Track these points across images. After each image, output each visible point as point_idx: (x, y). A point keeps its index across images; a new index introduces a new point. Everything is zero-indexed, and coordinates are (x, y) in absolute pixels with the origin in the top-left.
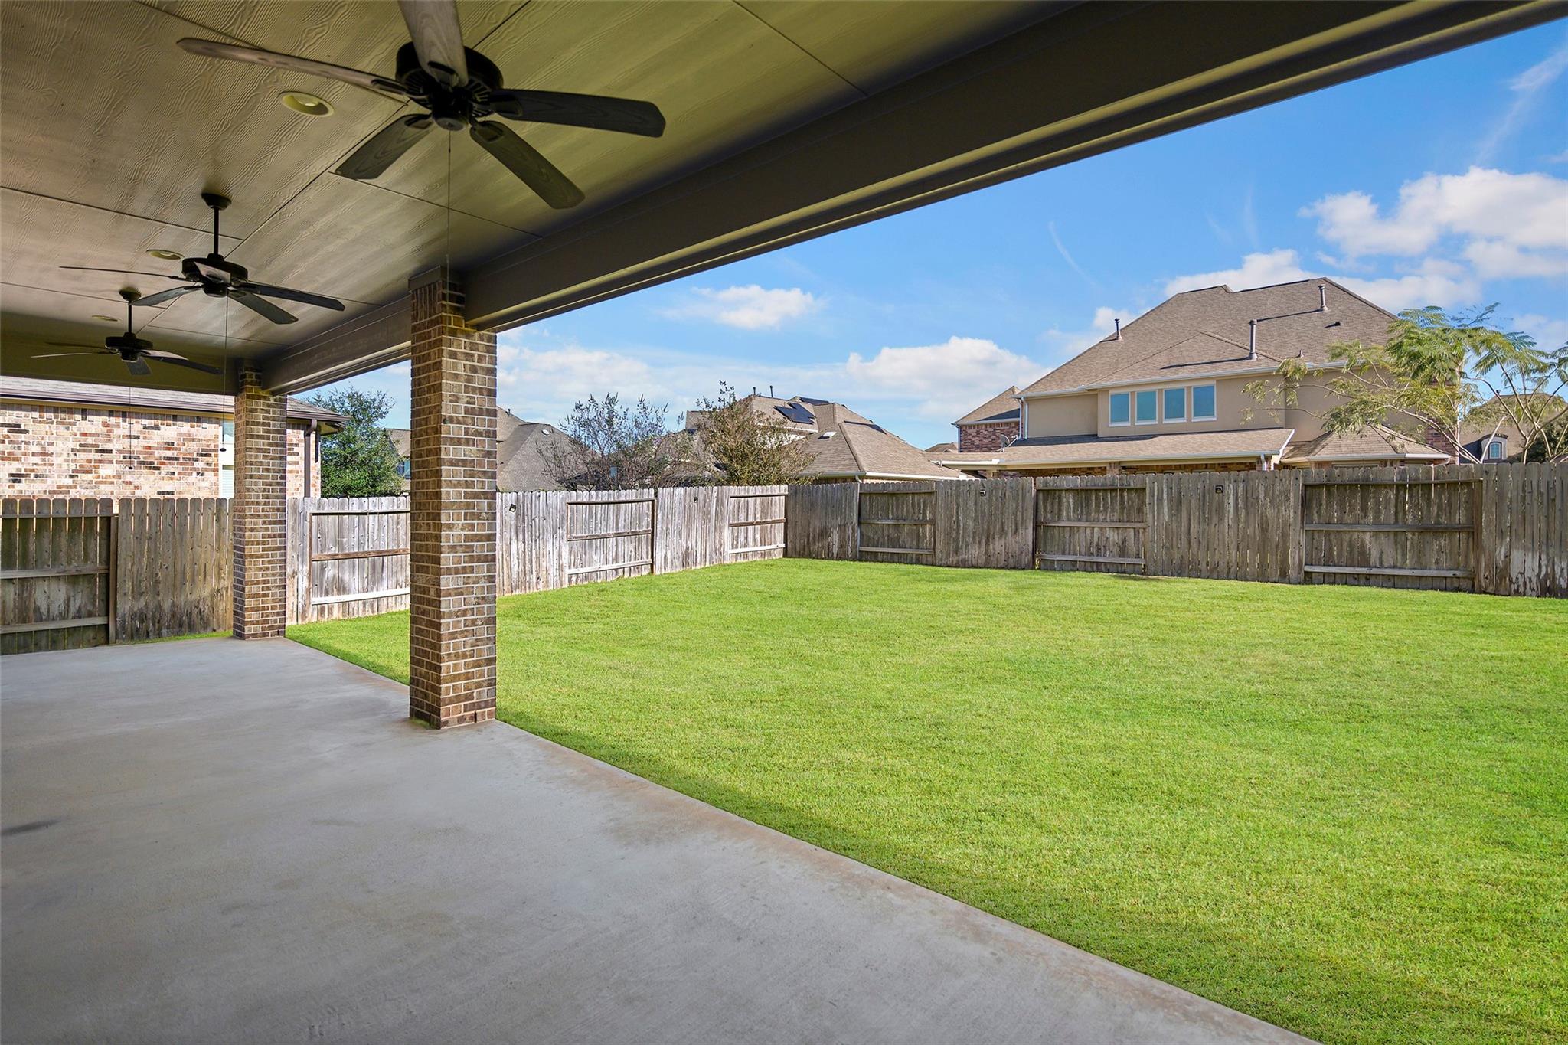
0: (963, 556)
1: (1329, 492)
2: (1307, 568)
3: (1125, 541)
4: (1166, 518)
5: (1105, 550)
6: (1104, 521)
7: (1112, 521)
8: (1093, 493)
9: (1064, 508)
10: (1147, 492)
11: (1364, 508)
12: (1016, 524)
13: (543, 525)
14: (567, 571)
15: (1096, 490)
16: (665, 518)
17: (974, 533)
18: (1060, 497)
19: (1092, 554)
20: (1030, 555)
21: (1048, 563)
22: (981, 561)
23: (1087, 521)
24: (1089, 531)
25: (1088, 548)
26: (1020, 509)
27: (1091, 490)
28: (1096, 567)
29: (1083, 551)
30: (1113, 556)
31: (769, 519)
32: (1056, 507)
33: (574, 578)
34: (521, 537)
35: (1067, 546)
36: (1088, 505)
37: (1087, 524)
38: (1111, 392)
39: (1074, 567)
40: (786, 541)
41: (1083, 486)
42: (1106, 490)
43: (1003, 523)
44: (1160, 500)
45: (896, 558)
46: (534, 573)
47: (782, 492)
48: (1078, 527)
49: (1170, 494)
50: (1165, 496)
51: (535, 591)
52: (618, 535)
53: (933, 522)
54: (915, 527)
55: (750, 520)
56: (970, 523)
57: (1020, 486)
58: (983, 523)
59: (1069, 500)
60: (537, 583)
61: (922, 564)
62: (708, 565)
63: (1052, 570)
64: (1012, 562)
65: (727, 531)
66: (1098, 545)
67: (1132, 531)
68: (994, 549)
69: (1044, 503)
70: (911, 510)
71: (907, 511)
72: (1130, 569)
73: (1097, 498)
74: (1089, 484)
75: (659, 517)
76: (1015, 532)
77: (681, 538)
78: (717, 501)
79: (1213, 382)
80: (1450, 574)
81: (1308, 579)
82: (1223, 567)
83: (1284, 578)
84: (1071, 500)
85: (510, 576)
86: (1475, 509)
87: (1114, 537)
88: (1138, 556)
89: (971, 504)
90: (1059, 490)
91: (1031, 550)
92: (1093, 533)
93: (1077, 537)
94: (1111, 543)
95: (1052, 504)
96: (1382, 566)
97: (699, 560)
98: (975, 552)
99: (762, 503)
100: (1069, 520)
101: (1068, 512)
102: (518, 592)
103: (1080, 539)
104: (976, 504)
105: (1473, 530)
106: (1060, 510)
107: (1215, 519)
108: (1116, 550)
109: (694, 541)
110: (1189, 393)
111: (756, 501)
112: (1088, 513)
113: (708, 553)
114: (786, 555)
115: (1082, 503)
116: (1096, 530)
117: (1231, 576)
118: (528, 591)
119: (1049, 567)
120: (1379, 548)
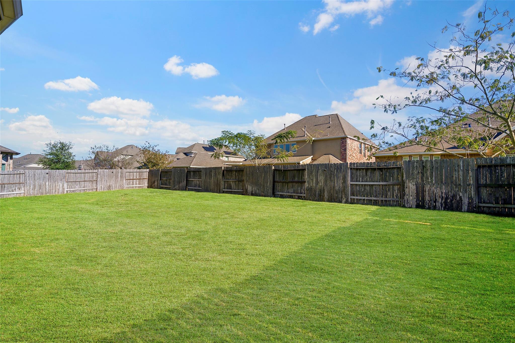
2: (223, 190)
13: (57, 178)
14: (66, 190)
16: (101, 177)
17: (177, 182)
31: (142, 178)
33: (69, 191)
34: (50, 181)
40: (148, 184)
46: (54, 190)
47: (148, 171)
51: (54, 194)
52: (85, 181)
55: (134, 178)
56: (177, 179)
60: (55, 192)
62: (117, 189)
64: (182, 189)
65: (124, 181)
68: (180, 186)
71: (168, 176)
75: (99, 177)
76: (183, 182)
77: (107, 182)
78: (121, 173)
85: (46, 190)
96: (233, 189)
97: (114, 188)
99: (139, 174)
102: (48, 194)
105: (244, 181)
109: (112, 183)
111: (137, 174)
113: (117, 186)
114: (148, 188)
118: (51, 194)
120: (233, 185)
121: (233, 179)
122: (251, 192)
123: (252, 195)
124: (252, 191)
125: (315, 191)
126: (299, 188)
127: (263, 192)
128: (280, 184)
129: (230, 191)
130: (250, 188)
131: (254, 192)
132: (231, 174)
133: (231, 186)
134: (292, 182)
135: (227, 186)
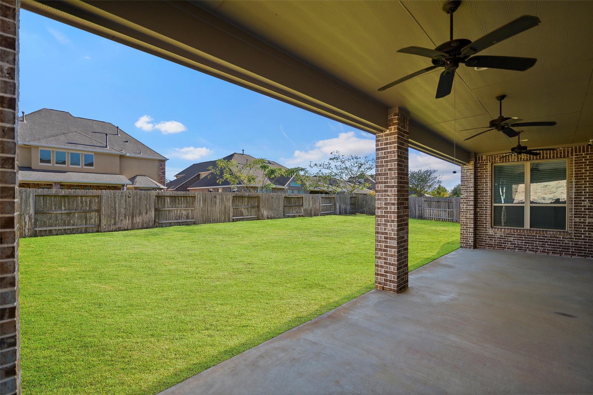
0: (119, 226)
1: (236, 198)
2: (233, 218)
3: (188, 214)
4: (202, 206)
5: (182, 218)
6: (181, 207)
7: (184, 207)
8: (177, 197)
9: (166, 203)
10: (196, 197)
11: (242, 202)
12: (147, 210)
15: (178, 196)
17: (125, 215)
18: (164, 199)
19: (177, 219)
20: (153, 222)
21: (160, 224)
22: (130, 227)
23: (175, 208)
24: (176, 211)
25: (175, 217)
26: (148, 203)
27: (176, 196)
28: (179, 224)
29: (174, 218)
30: (184, 219)
32: (163, 202)
35: (168, 217)
36: (175, 202)
37: (174, 209)
38: (40, 148)
39: (170, 225)
41: (173, 195)
42: (181, 197)
43: (140, 210)
44: (200, 200)
45: (69, 232)
48: (172, 210)
49: (203, 198)
50: (201, 199)
53: (99, 211)
54: (83, 214)
56: (123, 210)
57: (148, 194)
58: (130, 210)
59: (168, 200)
61: (89, 233)
63: (161, 227)
64: (145, 225)
66: (179, 216)
67: (190, 210)
68: (136, 221)
69: (157, 201)
70: (80, 205)
71: (77, 206)
72: (190, 223)
73: (178, 199)
74: (175, 194)
76: (146, 213)
79: (93, 154)
80: (255, 216)
81: (233, 221)
82: (216, 219)
83: (229, 221)
84: (169, 200)
86: (259, 202)
87: (184, 213)
88: (192, 219)
89: (123, 202)
90: (164, 196)
91: (154, 220)
92: (177, 212)
93: (171, 213)
94: (184, 215)
95: (161, 201)
96: (245, 216)
98: (127, 222)
100: (168, 207)
101: (167, 204)
103: (172, 214)
104: (126, 201)
105: (258, 207)
106: (164, 204)
107: (214, 206)
108: (185, 217)
110: (82, 157)
112: (175, 205)
115: (173, 201)
116: (178, 210)
117: (218, 222)
119: (161, 226)
120: (245, 212)
121: (244, 206)
122: (267, 217)
123: (268, 218)
124: (268, 215)
125: (308, 211)
126: (299, 210)
127: (277, 215)
129: (241, 219)
130: (265, 213)
131: (269, 216)
132: (242, 200)
133: (243, 213)
134: (295, 206)
135: (236, 213)
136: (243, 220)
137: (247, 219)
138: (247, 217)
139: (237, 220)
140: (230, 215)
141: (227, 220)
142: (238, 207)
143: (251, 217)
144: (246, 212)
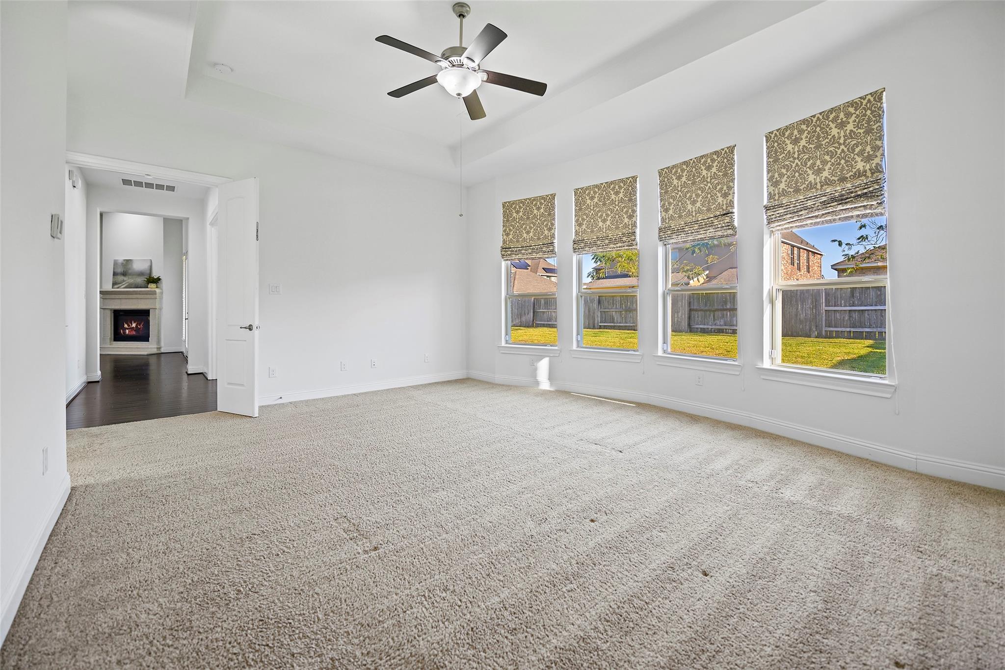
121: (616, 308)
128: (700, 313)
132: (613, 301)
133: (613, 319)
135: (605, 319)
136: (613, 328)
137: (621, 328)
138: (618, 325)
139: (605, 327)
140: (594, 319)
141: (591, 326)
142: (606, 310)
143: (625, 325)
144: (619, 317)
